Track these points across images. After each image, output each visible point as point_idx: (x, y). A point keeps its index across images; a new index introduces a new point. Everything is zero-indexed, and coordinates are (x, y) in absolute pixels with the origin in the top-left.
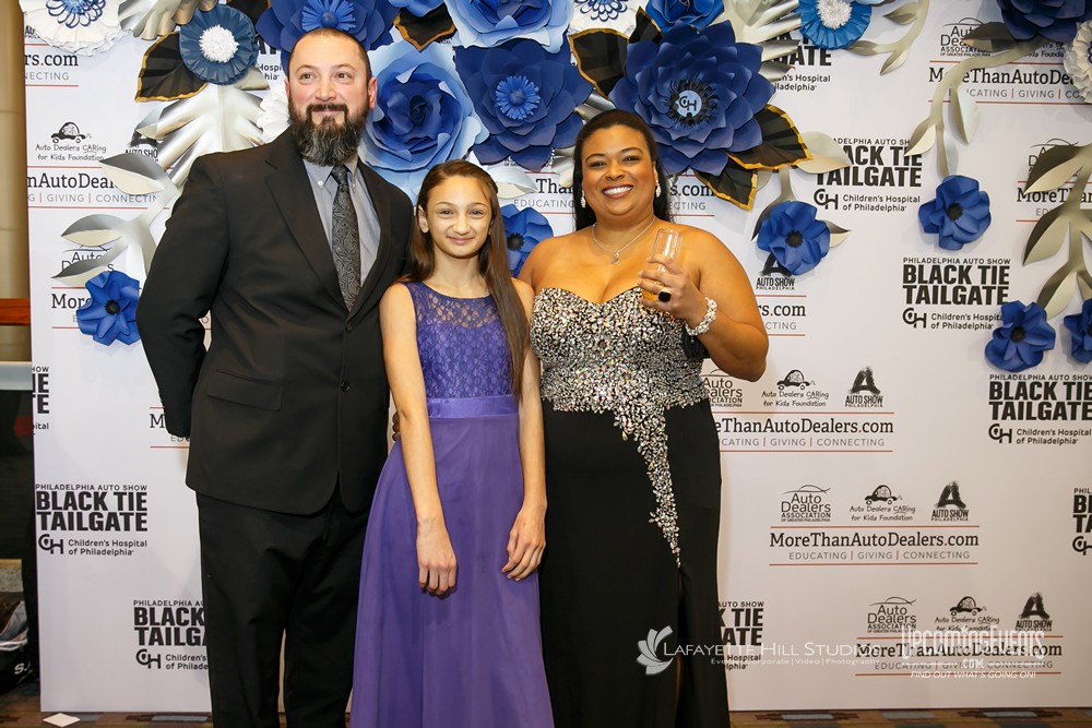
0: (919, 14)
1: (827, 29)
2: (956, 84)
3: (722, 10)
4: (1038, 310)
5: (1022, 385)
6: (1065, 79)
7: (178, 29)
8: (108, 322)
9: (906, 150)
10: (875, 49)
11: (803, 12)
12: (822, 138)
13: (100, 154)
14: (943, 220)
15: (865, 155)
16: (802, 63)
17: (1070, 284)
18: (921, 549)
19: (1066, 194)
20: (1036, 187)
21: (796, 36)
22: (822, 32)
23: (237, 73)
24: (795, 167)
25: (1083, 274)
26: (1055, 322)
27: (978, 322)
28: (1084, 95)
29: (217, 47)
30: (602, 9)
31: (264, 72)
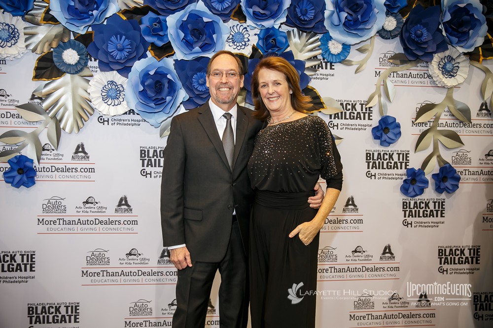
0: (370, 49)
1: (333, 55)
2: (386, 78)
3: (289, 46)
4: (421, 171)
5: (416, 203)
6: (429, 76)
7: (52, 50)
8: (18, 178)
9: (366, 105)
10: (353, 63)
11: (322, 47)
12: (331, 100)
13: (16, 103)
14: (382, 134)
15: (349, 107)
16: (322, 68)
17: (434, 160)
18: (376, 273)
19: (431, 124)
20: (419, 121)
21: (320, 57)
22: (330, 56)
23: (79, 69)
24: (320, 112)
25: (439, 157)
26: (428, 177)
27: (397, 176)
28: (437, 83)
29: (70, 58)
30: (238, 45)
31: (91, 69)
